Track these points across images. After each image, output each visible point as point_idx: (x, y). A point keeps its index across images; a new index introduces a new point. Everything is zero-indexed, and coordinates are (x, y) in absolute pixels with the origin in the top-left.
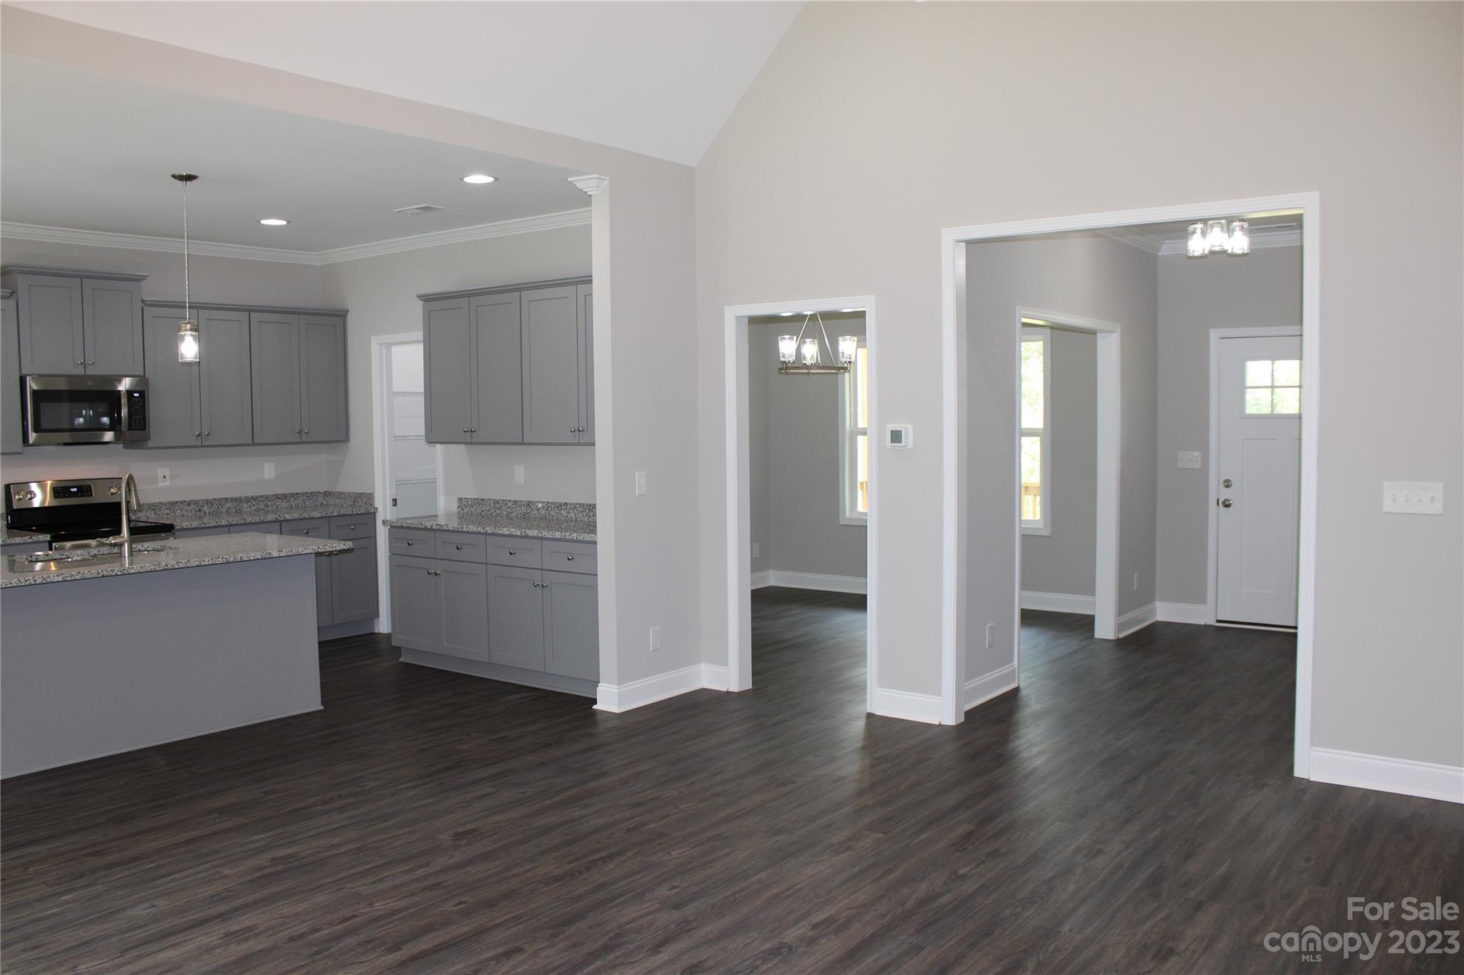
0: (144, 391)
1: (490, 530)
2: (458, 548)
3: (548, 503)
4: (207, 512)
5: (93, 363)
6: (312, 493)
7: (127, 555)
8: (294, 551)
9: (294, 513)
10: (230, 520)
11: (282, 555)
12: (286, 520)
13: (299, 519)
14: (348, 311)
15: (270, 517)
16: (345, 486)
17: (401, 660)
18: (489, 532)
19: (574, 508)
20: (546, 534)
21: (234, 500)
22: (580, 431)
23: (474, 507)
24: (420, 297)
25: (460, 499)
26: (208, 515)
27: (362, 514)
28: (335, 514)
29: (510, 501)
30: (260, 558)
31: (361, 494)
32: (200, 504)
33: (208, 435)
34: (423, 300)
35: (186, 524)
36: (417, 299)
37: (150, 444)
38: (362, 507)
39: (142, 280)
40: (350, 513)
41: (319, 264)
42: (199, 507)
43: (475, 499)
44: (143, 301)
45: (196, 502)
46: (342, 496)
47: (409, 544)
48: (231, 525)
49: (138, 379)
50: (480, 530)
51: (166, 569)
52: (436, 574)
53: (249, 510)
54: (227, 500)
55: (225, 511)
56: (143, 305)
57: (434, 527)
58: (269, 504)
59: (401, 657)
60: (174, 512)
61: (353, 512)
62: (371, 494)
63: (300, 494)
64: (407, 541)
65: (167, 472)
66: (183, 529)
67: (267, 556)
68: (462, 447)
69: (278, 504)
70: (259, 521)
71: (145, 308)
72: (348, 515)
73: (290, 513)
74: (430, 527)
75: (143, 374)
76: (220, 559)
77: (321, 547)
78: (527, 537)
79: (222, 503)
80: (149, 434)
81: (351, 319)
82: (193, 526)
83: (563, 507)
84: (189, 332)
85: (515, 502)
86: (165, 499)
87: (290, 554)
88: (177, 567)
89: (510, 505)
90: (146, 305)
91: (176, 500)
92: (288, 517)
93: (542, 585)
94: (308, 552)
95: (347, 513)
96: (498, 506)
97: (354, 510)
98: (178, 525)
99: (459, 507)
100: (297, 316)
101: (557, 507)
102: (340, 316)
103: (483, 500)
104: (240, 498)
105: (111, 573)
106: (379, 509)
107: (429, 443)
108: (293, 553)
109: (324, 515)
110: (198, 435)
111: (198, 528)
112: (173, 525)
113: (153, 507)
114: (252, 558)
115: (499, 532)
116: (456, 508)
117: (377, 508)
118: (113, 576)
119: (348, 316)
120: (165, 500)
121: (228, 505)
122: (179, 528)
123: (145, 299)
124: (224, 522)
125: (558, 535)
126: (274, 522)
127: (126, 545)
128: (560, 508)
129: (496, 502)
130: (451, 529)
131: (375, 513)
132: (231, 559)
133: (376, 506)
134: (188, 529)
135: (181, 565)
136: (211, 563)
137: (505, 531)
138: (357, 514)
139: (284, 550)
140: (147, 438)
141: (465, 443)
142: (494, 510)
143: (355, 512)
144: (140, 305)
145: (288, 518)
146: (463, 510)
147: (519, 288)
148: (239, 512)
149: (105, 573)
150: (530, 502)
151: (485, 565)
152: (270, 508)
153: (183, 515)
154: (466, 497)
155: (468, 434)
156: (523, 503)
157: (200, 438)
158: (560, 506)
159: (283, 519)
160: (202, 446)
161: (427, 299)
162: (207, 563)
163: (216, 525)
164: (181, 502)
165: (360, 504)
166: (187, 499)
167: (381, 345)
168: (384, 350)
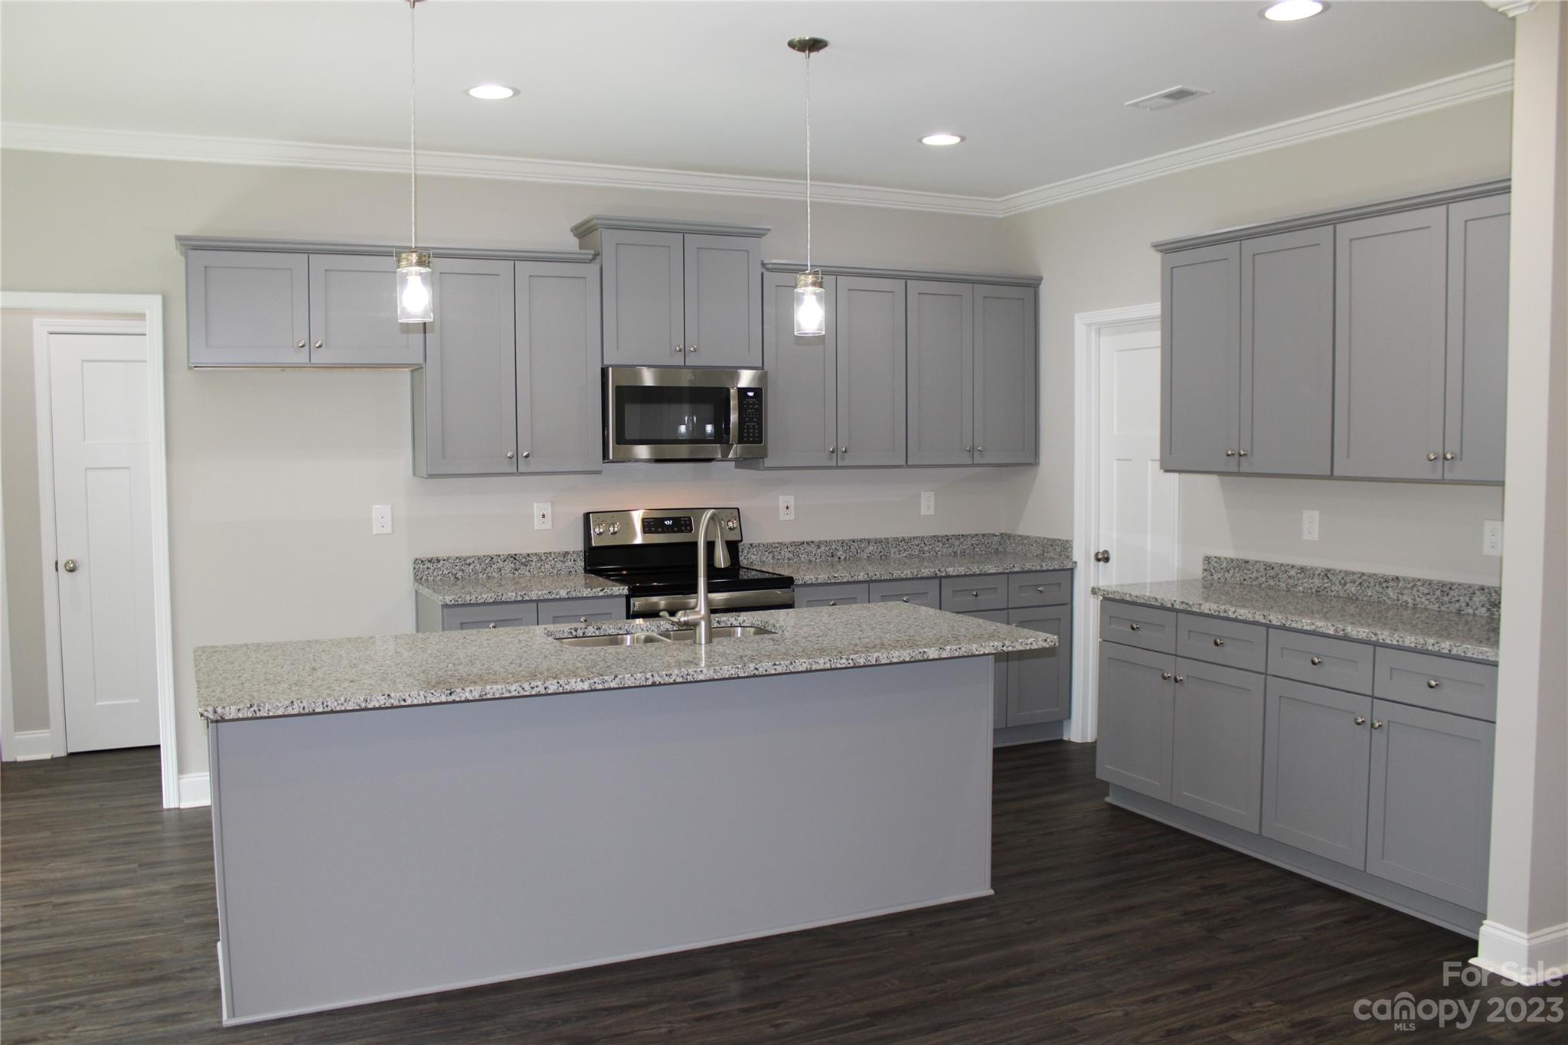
0: (761, 389)
1: (1276, 619)
2: (1216, 644)
3: (1363, 574)
4: (842, 558)
5: (695, 350)
6: (984, 535)
7: (703, 642)
8: (963, 649)
9: (961, 566)
10: (871, 574)
11: (944, 655)
12: (948, 577)
13: (965, 575)
14: (1040, 279)
15: (926, 572)
16: (1031, 526)
17: (1108, 799)
18: (1274, 622)
19: (1412, 587)
20: (1384, 636)
21: (878, 541)
22: (1445, 458)
23: (1231, 572)
24: (1157, 247)
25: (1207, 559)
26: (843, 563)
27: (1054, 570)
28: (1016, 569)
29: (1293, 567)
30: (907, 660)
31: (1055, 540)
32: (833, 547)
33: (845, 452)
34: (1161, 251)
35: (809, 578)
36: (1152, 250)
37: (768, 462)
38: (1054, 559)
39: (763, 235)
40: (1038, 568)
41: (1001, 216)
42: (832, 552)
43: (1232, 560)
44: (763, 264)
45: (827, 543)
46: (1025, 542)
47: (1133, 628)
48: (872, 581)
49: (754, 371)
50: (1259, 618)
51: (755, 676)
52: (1176, 680)
53: (898, 556)
54: (869, 541)
55: (865, 556)
56: (764, 270)
57: (1177, 606)
58: (926, 548)
59: (1108, 795)
60: (798, 556)
61: (1041, 566)
62: (1067, 541)
63: (967, 536)
64: (1131, 622)
65: (790, 500)
66: (805, 585)
67: (920, 657)
68: (1215, 478)
69: (937, 549)
70: (910, 576)
71: (766, 274)
72: (1036, 571)
73: (952, 565)
74: (1169, 606)
75: (761, 365)
76: (844, 661)
77: (1007, 643)
78: (1347, 638)
79: (863, 545)
80: (765, 449)
81: (1044, 289)
82: (819, 581)
83: (1391, 584)
84: (811, 289)
85: (1302, 570)
86: (787, 538)
87: (957, 654)
88: (773, 672)
89: (1292, 573)
90: (768, 270)
91: (802, 540)
92: (951, 571)
93: (1372, 725)
94: (987, 652)
95: (1034, 569)
96: (1272, 573)
97: (1044, 564)
98: (800, 577)
99: (1205, 570)
100: (970, 285)
101: (1380, 584)
102: (1031, 285)
103: (1246, 562)
104: (887, 539)
105: (667, 678)
106: (1078, 564)
107: (1166, 471)
108: (962, 652)
109: (1001, 570)
110: (832, 452)
111: (826, 584)
112: (792, 578)
113: (771, 548)
114: (894, 660)
115: (1294, 625)
116: (1201, 571)
117: (1076, 563)
118: (671, 684)
119: (1041, 286)
120: (787, 540)
121: (871, 548)
122: (800, 582)
123: (766, 262)
124: (862, 576)
125: (1410, 640)
126: (932, 578)
127: (703, 623)
128: (1384, 585)
129: (1269, 567)
130: (1207, 612)
131: (1072, 570)
132: (862, 662)
133: (1074, 560)
134: (812, 585)
135: (780, 670)
136: (828, 666)
137: (1306, 624)
138: (1048, 571)
139: (948, 648)
140: (763, 455)
141: (1220, 473)
142: (1264, 579)
143: (1045, 568)
144: (760, 269)
145: (951, 573)
146: (1212, 575)
147: (1332, 220)
148: (884, 558)
149: (658, 679)
150: (1328, 570)
151: (1264, 676)
152: (927, 554)
153: (810, 561)
154: (1218, 555)
155: (1233, 461)
156: (1318, 572)
157: (835, 455)
158: (1385, 581)
159: (944, 574)
160: (838, 467)
161: (1167, 249)
162: (821, 667)
163: (850, 580)
164: (807, 543)
165: (1051, 554)
166: (816, 539)
167: (1089, 326)
168: (1093, 333)
